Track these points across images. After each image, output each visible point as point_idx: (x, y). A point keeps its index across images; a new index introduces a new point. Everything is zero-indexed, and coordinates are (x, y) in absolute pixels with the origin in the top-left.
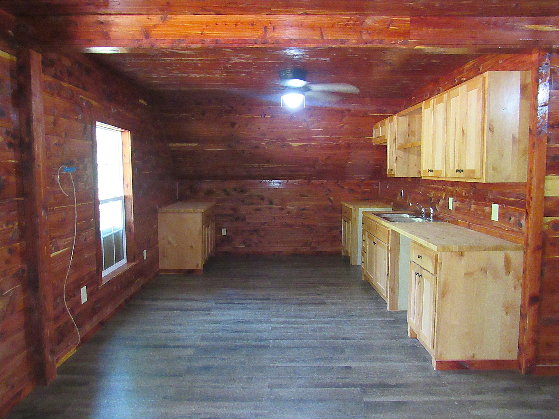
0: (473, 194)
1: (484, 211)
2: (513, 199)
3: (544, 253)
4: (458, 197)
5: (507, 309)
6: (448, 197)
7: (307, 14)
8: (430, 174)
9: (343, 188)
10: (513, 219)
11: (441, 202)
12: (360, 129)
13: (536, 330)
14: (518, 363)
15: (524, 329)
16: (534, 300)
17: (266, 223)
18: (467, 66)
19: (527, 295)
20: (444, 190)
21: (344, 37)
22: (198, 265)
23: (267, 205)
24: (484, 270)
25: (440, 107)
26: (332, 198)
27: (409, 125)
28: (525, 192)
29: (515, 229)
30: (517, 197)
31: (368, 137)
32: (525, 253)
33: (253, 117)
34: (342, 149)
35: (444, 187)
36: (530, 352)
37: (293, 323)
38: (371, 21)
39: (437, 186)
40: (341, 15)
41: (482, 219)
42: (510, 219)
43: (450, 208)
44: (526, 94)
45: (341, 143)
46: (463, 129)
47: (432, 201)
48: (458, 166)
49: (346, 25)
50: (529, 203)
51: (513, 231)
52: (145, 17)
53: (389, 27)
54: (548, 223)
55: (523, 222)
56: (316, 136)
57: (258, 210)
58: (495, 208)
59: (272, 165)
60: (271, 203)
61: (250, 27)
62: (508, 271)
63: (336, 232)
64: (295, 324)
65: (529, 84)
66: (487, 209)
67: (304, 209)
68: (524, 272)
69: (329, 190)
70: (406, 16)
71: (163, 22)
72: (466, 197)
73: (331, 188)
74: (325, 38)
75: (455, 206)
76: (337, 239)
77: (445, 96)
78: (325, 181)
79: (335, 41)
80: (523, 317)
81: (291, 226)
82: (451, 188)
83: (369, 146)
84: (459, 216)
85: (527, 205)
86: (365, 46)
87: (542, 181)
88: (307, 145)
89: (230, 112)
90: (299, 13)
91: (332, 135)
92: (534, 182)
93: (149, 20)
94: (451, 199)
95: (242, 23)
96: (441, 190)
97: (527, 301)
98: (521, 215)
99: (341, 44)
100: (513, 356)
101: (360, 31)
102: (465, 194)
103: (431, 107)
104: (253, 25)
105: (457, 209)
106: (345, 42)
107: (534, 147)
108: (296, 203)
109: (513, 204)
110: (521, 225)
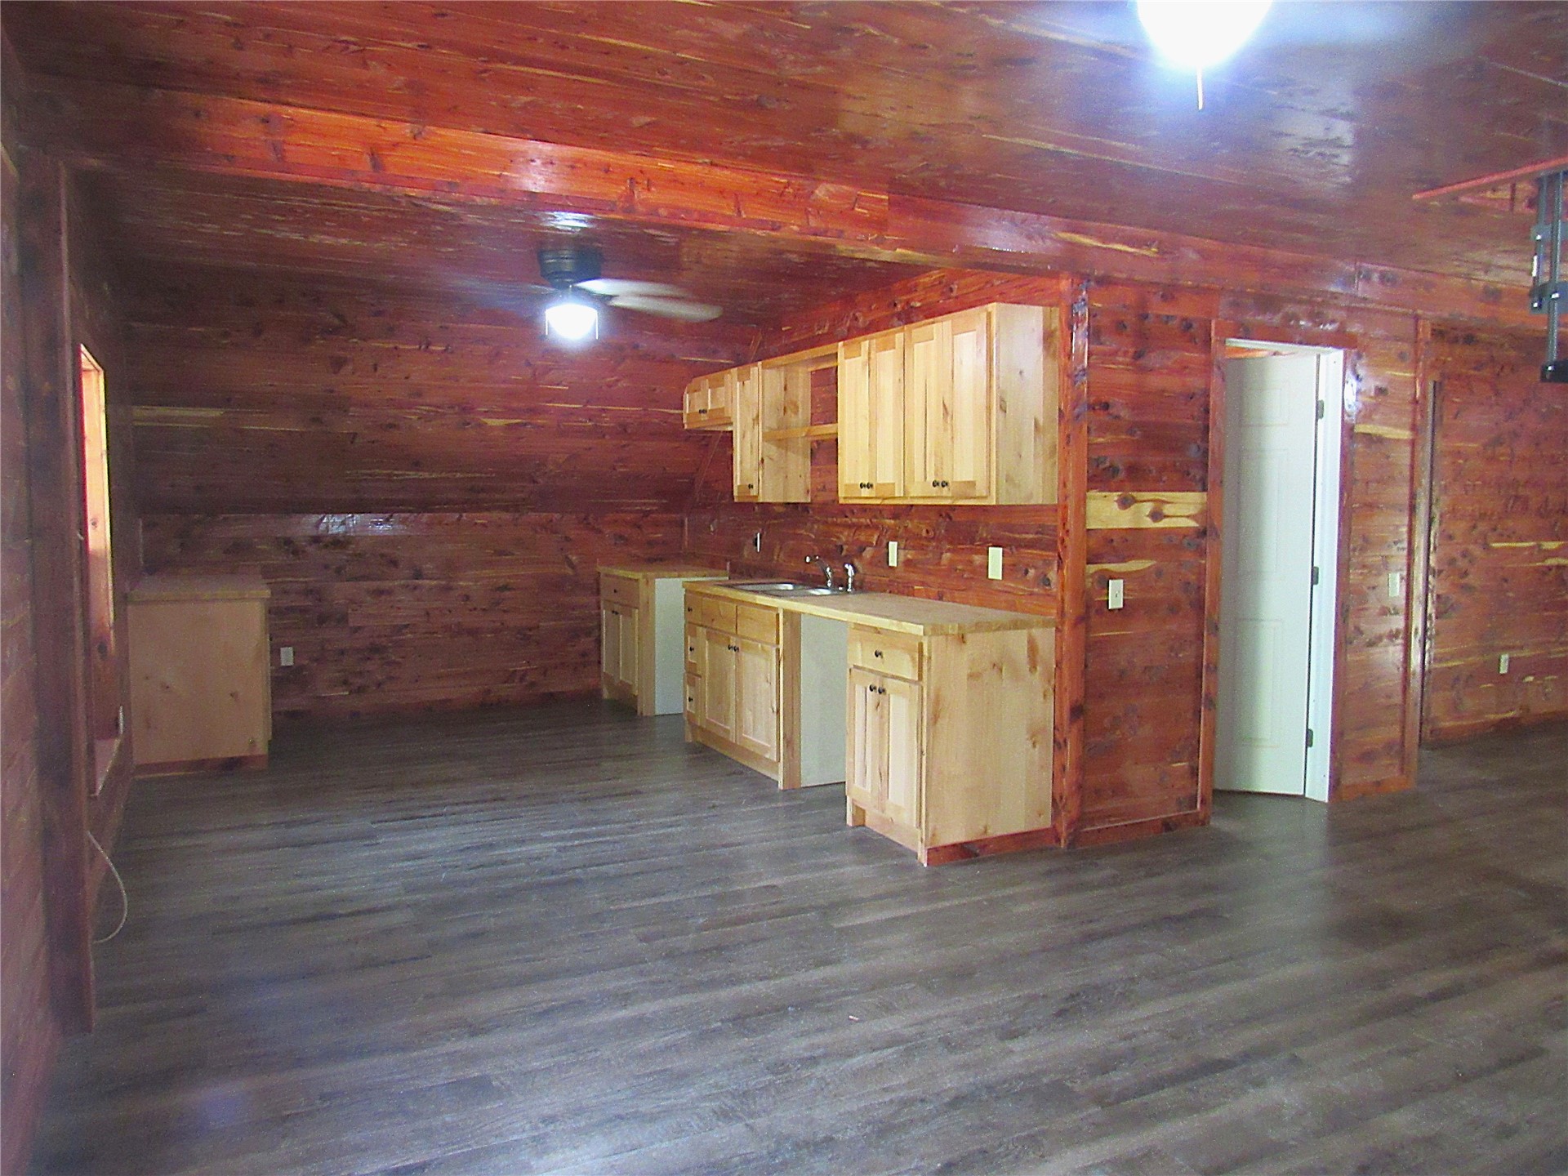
0: (946, 530)
1: (971, 562)
2: (1031, 536)
3: (1087, 629)
4: (909, 540)
5: (1034, 736)
6: (885, 542)
7: (712, 164)
8: (865, 492)
9: (600, 532)
10: (1032, 572)
11: (868, 553)
12: (655, 390)
13: (1083, 765)
14: (1053, 833)
15: (1064, 768)
16: (1077, 711)
17: (406, 626)
18: (927, 279)
19: (1067, 705)
20: (877, 528)
21: (779, 218)
22: (253, 744)
23: (407, 579)
24: (997, 667)
25: (888, 360)
26: (574, 558)
27: (785, 389)
28: (1056, 521)
29: (1036, 590)
30: (1037, 533)
31: (672, 411)
32: (1058, 630)
33: (396, 348)
34: (607, 437)
35: (874, 520)
36: (1072, 807)
37: (599, 834)
38: (822, 192)
39: (854, 520)
40: (774, 174)
41: (967, 578)
42: (1027, 572)
43: (893, 562)
44: (1052, 349)
45: (607, 422)
46: (944, 405)
47: (844, 553)
48: (936, 475)
49: (782, 195)
50: (1063, 541)
51: (1031, 594)
52: (374, 122)
53: (853, 209)
54: (1092, 575)
55: (1052, 575)
56: (550, 402)
57: (380, 592)
58: (996, 555)
59: (426, 475)
60: (418, 575)
61: (602, 174)
62: (1033, 667)
63: (586, 643)
64: (605, 835)
65: (1055, 330)
66: (977, 559)
67: (506, 588)
68: (1058, 664)
69: (567, 539)
70: (881, 191)
71: (415, 138)
72: (928, 539)
73: (572, 534)
74: (744, 216)
75: (902, 559)
76: (591, 659)
77: (899, 337)
78: (557, 516)
79: (762, 225)
80: (1059, 745)
81: (473, 632)
82: (892, 522)
83: (674, 431)
84: (915, 577)
85: (1059, 544)
86: (813, 238)
87: (1082, 502)
88: (525, 424)
89: (336, 330)
90: (700, 161)
91: (588, 402)
92: (1071, 503)
93: (381, 130)
94: (893, 546)
95: (585, 164)
96: (867, 526)
97: (1066, 715)
98: (1048, 563)
99: (773, 230)
100: (1045, 822)
101: (806, 210)
102: (928, 532)
103: (864, 357)
104: (607, 171)
105: (908, 564)
106: (780, 227)
107: (1068, 443)
108: (488, 572)
109: (1030, 545)
110: (1047, 582)
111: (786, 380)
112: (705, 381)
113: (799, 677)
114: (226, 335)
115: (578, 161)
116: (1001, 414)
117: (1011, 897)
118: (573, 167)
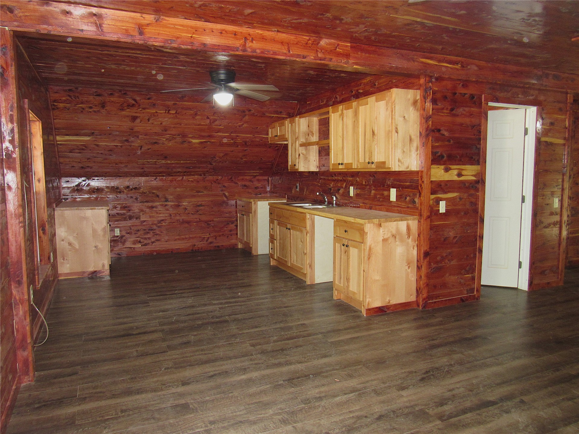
0: (373, 182)
1: (383, 194)
2: (408, 184)
3: (431, 221)
4: (358, 186)
5: (409, 264)
6: (348, 186)
7: (278, 31)
8: (340, 167)
9: (237, 183)
10: (408, 198)
11: (341, 191)
12: (257, 128)
13: (429, 276)
14: (416, 303)
15: (421, 277)
16: (426, 254)
17: (163, 220)
18: (365, 81)
19: (422, 252)
20: (345, 181)
21: (305, 53)
22: (103, 266)
23: (163, 202)
24: (394, 236)
25: (349, 113)
26: (227, 194)
27: (308, 126)
28: (418, 177)
29: (410, 205)
30: (410, 182)
31: (263, 136)
32: (419, 222)
33: (157, 112)
34: (239, 146)
35: (344, 178)
36: (424, 293)
37: (236, 302)
38: (324, 42)
39: (336, 178)
40: (303, 35)
41: (382, 201)
42: (406, 198)
43: (352, 194)
44: (417, 107)
45: (239, 141)
46: (373, 131)
47: (332, 191)
48: (369, 159)
49: (307, 44)
50: (421, 186)
51: (408, 207)
52: (139, 15)
53: (336, 49)
54: (433, 199)
55: (416, 200)
56: (217, 133)
57: (152, 207)
58: (393, 192)
59: (169, 162)
60: (167, 200)
61: (233, 36)
62: (409, 237)
63: (232, 226)
64: (238, 303)
65: (418, 99)
66: (386, 193)
67: (201, 205)
68: (419, 235)
69: (224, 186)
70: (348, 42)
71: (156, 21)
72: (366, 185)
73: (226, 185)
74: (291, 53)
75: (355, 193)
76: (234, 233)
77: (354, 104)
78: (220, 177)
79: (298, 56)
80: (419, 268)
81: (188, 222)
82: (351, 179)
83: (265, 144)
84: (360, 200)
85: (419, 187)
86: (320, 62)
87: (429, 169)
88: (207, 142)
89: (133, 105)
90: (273, 30)
91: (232, 133)
92: (425, 170)
93: (142, 18)
94: (352, 188)
95: (226, 31)
96: (341, 180)
97: (422, 256)
98: (415, 195)
99: (303, 58)
100: (413, 298)
101: (317, 50)
102: (365, 182)
103: (340, 112)
104: (235, 35)
105: (357, 195)
106: (306, 57)
107: (423, 145)
108: (193, 200)
109: (408, 187)
110: (414, 202)
111: (309, 122)
112: (277, 124)
113: (314, 240)
114: (91, 108)
115: (223, 30)
116: (396, 134)
117: (400, 330)
118: (221, 33)
